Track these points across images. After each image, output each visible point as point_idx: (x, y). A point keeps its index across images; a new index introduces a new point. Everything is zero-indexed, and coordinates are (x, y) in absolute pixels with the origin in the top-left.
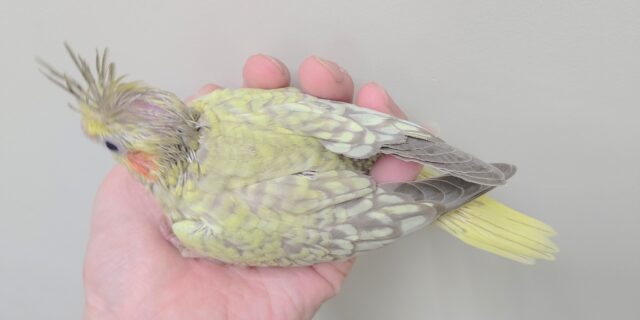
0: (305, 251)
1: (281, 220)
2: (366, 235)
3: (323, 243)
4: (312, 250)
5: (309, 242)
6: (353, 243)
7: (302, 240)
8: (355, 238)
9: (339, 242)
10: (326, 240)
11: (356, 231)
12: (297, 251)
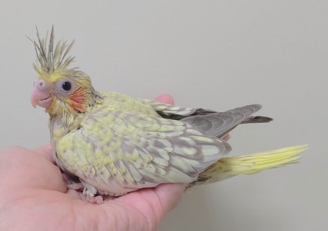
0: (136, 152)
1: (127, 127)
2: (178, 150)
3: (148, 148)
4: (140, 152)
5: (140, 145)
6: (170, 154)
7: (135, 143)
8: (170, 150)
9: (160, 151)
10: (151, 147)
11: (171, 145)
12: (131, 152)
